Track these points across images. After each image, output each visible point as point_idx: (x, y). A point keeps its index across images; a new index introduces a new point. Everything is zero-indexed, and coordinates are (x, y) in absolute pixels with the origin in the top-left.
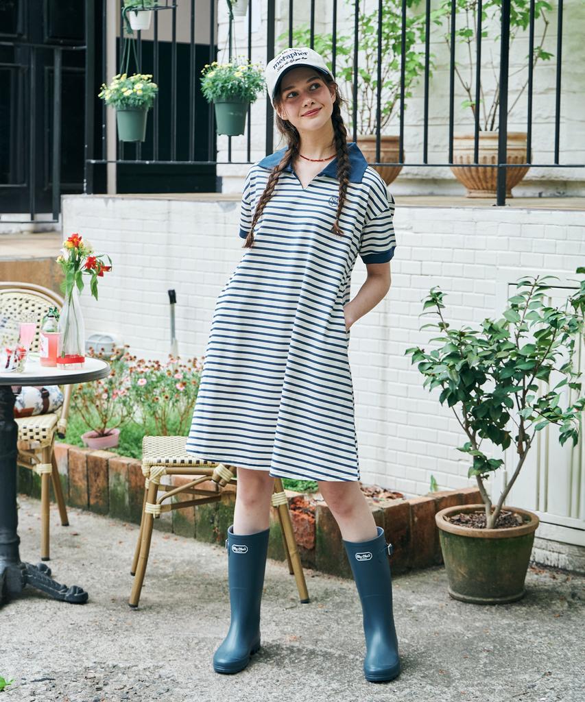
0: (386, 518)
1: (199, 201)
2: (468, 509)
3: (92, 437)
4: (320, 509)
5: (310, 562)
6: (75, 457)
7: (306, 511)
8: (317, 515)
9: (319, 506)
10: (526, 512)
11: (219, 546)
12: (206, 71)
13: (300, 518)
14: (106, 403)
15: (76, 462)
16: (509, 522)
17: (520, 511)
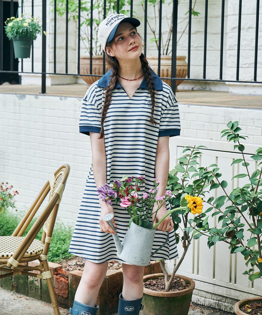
0: (108, 282)
1: (5, 93)
2: (155, 276)
4: (71, 276)
5: (65, 305)
7: (63, 276)
8: (69, 279)
9: (71, 274)
10: (188, 278)
11: (15, 293)
12: (8, 22)
13: (60, 280)
16: (178, 285)
17: (184, 278)
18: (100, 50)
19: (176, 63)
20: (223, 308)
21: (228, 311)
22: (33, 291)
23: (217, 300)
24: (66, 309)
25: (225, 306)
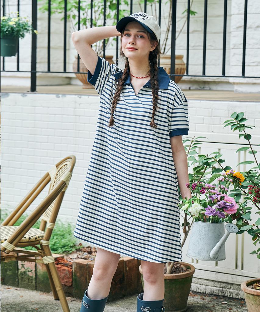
5: (69, 293)
7: (66, 265)
8: (74, 267)
9: (75, 262)
20: (228, 294)
21: (234, 297)
22: (25, 282)
23: (220, 287)
24: (70, 297)
25: (230, 293)
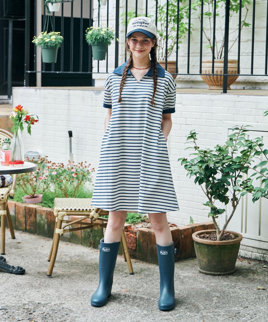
1: (84, 90)
2: (208, 232)
3: (28, 198)
4: (139, 231)
5: (134, 256)
6: (19, 207)
7: (132, 232)
8: (137, 234)
9: (139, 230)
11: (92, 248)
12: (88, 31)
13: (129, 235)
14: (35, 182)
15: (19, 210)
16: (228, 238)
17: (234, 233)
18: (162, 56)
19: (227, 65)
23: (262, 254)
24: (134, 259)
